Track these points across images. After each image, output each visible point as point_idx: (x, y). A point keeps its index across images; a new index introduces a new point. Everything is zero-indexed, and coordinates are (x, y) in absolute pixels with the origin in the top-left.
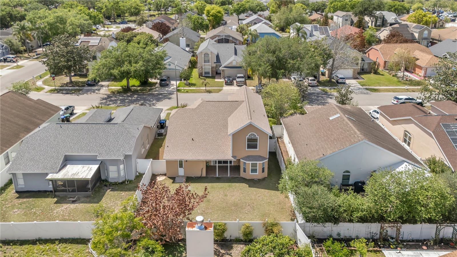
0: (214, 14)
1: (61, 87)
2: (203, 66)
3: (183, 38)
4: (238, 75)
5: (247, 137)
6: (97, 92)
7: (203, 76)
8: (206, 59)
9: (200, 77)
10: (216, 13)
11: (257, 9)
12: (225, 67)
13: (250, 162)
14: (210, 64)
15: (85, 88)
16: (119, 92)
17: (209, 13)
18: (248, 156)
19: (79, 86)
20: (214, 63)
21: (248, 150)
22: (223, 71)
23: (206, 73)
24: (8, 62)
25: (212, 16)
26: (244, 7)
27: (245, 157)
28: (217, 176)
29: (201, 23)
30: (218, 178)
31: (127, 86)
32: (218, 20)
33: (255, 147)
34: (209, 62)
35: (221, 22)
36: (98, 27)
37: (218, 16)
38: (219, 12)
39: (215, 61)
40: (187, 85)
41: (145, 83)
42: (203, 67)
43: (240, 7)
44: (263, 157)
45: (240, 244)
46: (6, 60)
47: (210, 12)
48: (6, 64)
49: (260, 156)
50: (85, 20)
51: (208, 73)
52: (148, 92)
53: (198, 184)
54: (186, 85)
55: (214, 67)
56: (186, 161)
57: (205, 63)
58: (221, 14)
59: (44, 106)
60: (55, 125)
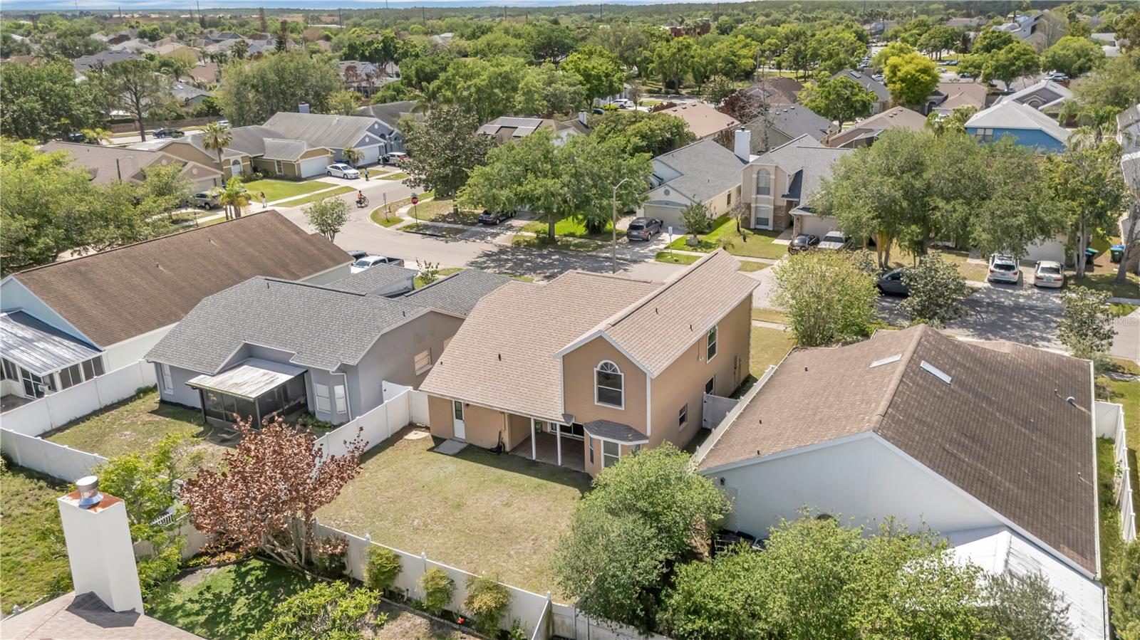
0: (910, 74)
1: (433, 221)
2: (753, 201)
3: (743, 129)
4: (831, 234)
5: (595, 369)
6: (489, 238)
7: (752, 227)
8: (762, 185)
9: (741, 229)
10: (914, 72)
11: (1076, 65)
12: (804, 209)
13: (602, 439)
14: (772, 198)
15: (474, 229)
16: (529, 245)
17: (895, 74)
18: (599, 421)
19: (465, 224)
20: (783, 196)
21: (600, 404)
22: (800, 218)
23: (759, 221)
24: (391, 165)
25: (903, 80)
26: (1028, 61)
27: (594, 422)
28: (534, 458)
29: (848, 98)
30: (533, 463)
31: (549, 234)
32: (917, 92)
33: (616, 400)
34: (769, 194)
35: (930, 97)
36: (626, 102)
37: (921, 83)
38: (925, 71)
39: (787, 192)
40: (691, 246)
41: (596, 230)
42: (753, 205)
43: (1017, 59)
44: (636, 431)
45: (417, 614)
46: (388, 161)
47: (899, 70)
48: (387, 168)
49: (629, 429)
50: (570, 85)
51: (765, 222)
52: (590, 251)
53: (475, 465)
54: (689, 244)
55: (780, 207)
56: (468, 405)
57: (759, 196)
58: (929, 75)
59: (318, 249)
60: (262, 281)
